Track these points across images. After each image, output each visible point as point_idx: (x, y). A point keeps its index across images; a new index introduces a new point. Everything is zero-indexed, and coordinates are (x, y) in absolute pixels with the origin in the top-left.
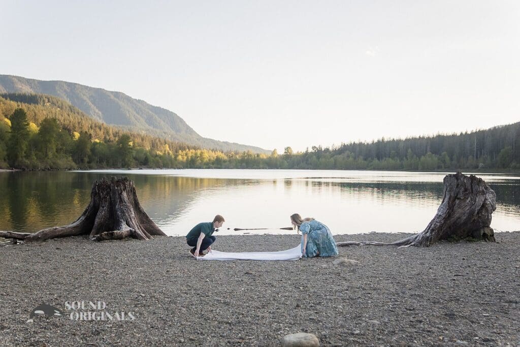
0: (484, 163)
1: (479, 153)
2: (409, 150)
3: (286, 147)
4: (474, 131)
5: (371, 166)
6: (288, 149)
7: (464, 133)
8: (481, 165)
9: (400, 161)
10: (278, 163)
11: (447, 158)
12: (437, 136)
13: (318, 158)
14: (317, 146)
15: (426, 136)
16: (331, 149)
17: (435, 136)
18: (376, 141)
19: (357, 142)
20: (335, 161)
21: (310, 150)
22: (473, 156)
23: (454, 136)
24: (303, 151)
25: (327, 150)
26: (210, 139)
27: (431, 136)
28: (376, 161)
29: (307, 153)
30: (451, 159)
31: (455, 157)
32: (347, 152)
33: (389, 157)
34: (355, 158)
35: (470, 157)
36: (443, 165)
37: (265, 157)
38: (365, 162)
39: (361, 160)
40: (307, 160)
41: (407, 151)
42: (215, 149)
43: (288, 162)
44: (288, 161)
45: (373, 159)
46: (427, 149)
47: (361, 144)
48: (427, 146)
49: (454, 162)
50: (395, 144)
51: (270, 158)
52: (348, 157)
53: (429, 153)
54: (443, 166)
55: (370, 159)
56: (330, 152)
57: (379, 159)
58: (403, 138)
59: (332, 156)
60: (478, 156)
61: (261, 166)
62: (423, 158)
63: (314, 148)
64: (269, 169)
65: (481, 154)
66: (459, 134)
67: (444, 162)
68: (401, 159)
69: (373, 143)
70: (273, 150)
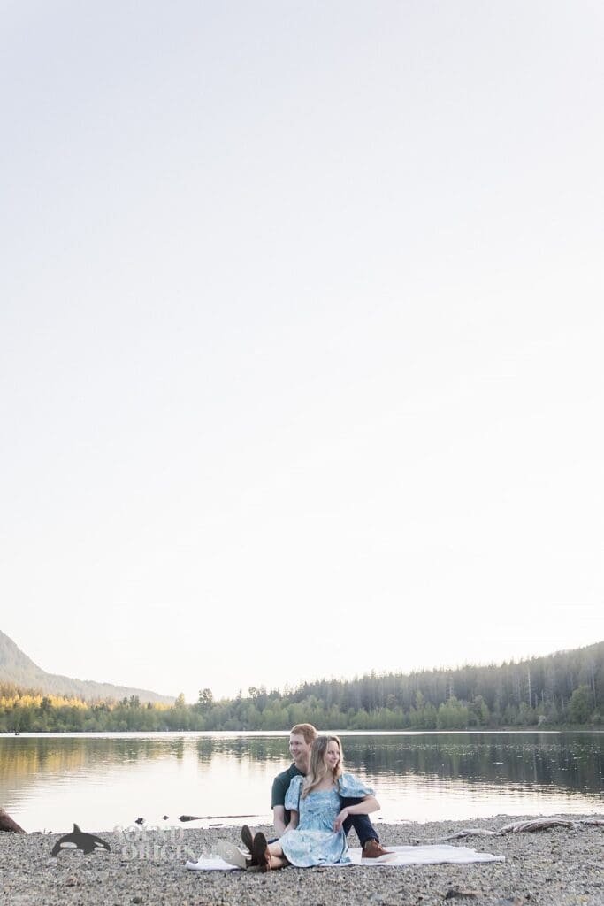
0: (546, 715)
1: (536, 697)
2: (419, 694)
3: (202, 689)
4: (525, 660)
5: (353, 722)
6: (206, 694)
7: (508, 662)
8: (542, 718)
9: (405, 713)
10: (187, 718)
11: (484, 707)
12: (464, 668)
13: (260, 709)
14: (258, 688)
15: (446, 668)
16: (282, 693)
17: (460, 667)
18: (360, 677)
19: (328, 679)
20: (291, 714)
21: (246, 695)
22: (528, 703)
23: (492, 668)
24: (233, 696)
25: (275, 695)
26: (61, 677)
27: (454, 668)
28: (362, 713)
29: (239, 701)
30: (491, 709)
31: (497, 704)
32: (311, 698)
33: (385, 706)
34: (325, 709)
35: (523, 704)
36: (477, 719)
37: (163, 709)
38: (344, 715)
39: (335, 712)
40: (240, 713)
41: (414, 695)
42: (69, 695)
43: (204, 718)
44: (207, 715)
45: (357, 711)
46: (448, 691)
47: (334, 683)
48: (448, 686)
49: (497, 714)
50: (394, 683)
51: (172, 711)
52: (314, 706)
53: (453, 698)
54: (478, 721)
55: (352, 709)
56: (281, 699)
57: (367, 710)
58: (407, 672)
59: (285, 705)
60: (536, 703)
61: (155, 726)
62: (443, 707)
63: (252, 690)
64: (170, 730)
65: (540, 699)
66: (499, 664)
67: (479, 713)
68: (406, 710)
69: (355, 682)
70: (177, 696)
